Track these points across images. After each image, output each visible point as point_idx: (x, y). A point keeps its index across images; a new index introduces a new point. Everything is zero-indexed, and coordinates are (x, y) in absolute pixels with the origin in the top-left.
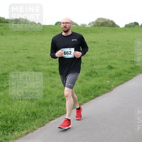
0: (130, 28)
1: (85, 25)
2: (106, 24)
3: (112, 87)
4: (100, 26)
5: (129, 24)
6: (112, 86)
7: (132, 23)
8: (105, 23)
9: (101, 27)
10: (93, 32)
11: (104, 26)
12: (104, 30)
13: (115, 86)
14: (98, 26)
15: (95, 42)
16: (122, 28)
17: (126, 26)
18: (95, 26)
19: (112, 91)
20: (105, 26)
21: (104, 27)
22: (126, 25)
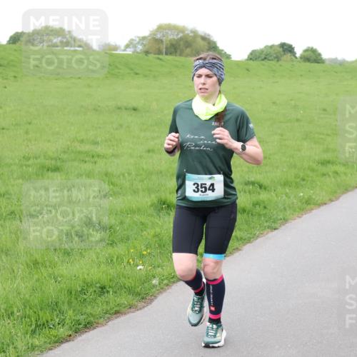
0: (263, 62)
1: (116, 48)
2: (187, 47)
3: (154, 286)
4: (166, 54)
5: (262, 51)
6: (155, 282)
7: (272, 47)
8: (182, 43)
9: (169, 58)
10: (137, 74)
11: (178, 52)
12: (177, 67)
13: (165, 282)
14: (160, 52)
15: (135, 109)
16: (238, 64)
17: (254, 56)
18: (147, 53)
19: (152, 301)
20: (180, 55)
21: (178, 58)
22: (251, 54)
